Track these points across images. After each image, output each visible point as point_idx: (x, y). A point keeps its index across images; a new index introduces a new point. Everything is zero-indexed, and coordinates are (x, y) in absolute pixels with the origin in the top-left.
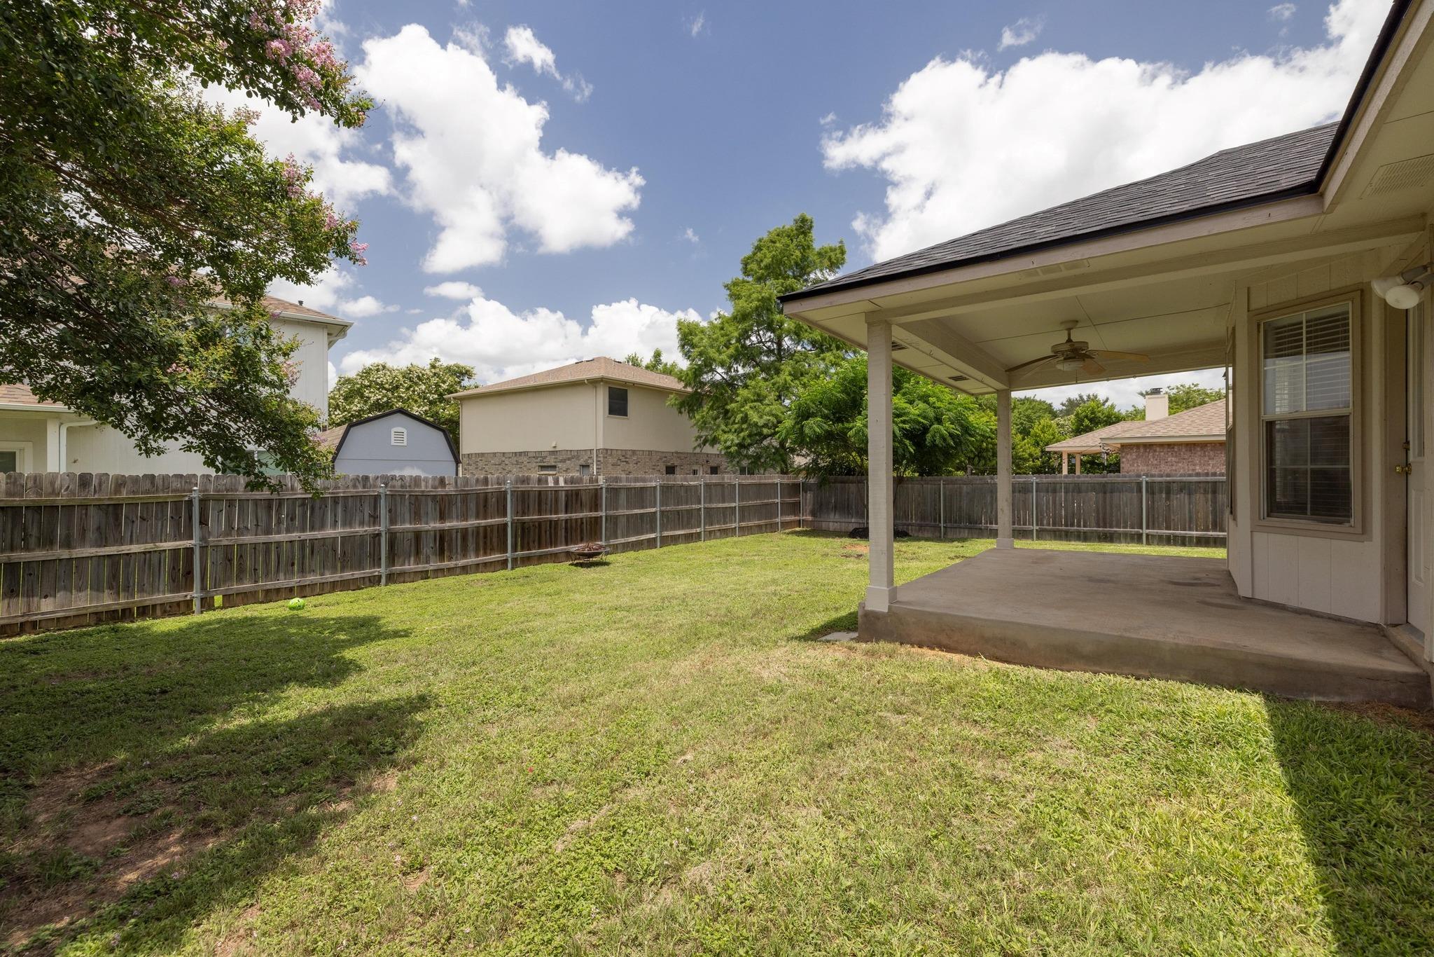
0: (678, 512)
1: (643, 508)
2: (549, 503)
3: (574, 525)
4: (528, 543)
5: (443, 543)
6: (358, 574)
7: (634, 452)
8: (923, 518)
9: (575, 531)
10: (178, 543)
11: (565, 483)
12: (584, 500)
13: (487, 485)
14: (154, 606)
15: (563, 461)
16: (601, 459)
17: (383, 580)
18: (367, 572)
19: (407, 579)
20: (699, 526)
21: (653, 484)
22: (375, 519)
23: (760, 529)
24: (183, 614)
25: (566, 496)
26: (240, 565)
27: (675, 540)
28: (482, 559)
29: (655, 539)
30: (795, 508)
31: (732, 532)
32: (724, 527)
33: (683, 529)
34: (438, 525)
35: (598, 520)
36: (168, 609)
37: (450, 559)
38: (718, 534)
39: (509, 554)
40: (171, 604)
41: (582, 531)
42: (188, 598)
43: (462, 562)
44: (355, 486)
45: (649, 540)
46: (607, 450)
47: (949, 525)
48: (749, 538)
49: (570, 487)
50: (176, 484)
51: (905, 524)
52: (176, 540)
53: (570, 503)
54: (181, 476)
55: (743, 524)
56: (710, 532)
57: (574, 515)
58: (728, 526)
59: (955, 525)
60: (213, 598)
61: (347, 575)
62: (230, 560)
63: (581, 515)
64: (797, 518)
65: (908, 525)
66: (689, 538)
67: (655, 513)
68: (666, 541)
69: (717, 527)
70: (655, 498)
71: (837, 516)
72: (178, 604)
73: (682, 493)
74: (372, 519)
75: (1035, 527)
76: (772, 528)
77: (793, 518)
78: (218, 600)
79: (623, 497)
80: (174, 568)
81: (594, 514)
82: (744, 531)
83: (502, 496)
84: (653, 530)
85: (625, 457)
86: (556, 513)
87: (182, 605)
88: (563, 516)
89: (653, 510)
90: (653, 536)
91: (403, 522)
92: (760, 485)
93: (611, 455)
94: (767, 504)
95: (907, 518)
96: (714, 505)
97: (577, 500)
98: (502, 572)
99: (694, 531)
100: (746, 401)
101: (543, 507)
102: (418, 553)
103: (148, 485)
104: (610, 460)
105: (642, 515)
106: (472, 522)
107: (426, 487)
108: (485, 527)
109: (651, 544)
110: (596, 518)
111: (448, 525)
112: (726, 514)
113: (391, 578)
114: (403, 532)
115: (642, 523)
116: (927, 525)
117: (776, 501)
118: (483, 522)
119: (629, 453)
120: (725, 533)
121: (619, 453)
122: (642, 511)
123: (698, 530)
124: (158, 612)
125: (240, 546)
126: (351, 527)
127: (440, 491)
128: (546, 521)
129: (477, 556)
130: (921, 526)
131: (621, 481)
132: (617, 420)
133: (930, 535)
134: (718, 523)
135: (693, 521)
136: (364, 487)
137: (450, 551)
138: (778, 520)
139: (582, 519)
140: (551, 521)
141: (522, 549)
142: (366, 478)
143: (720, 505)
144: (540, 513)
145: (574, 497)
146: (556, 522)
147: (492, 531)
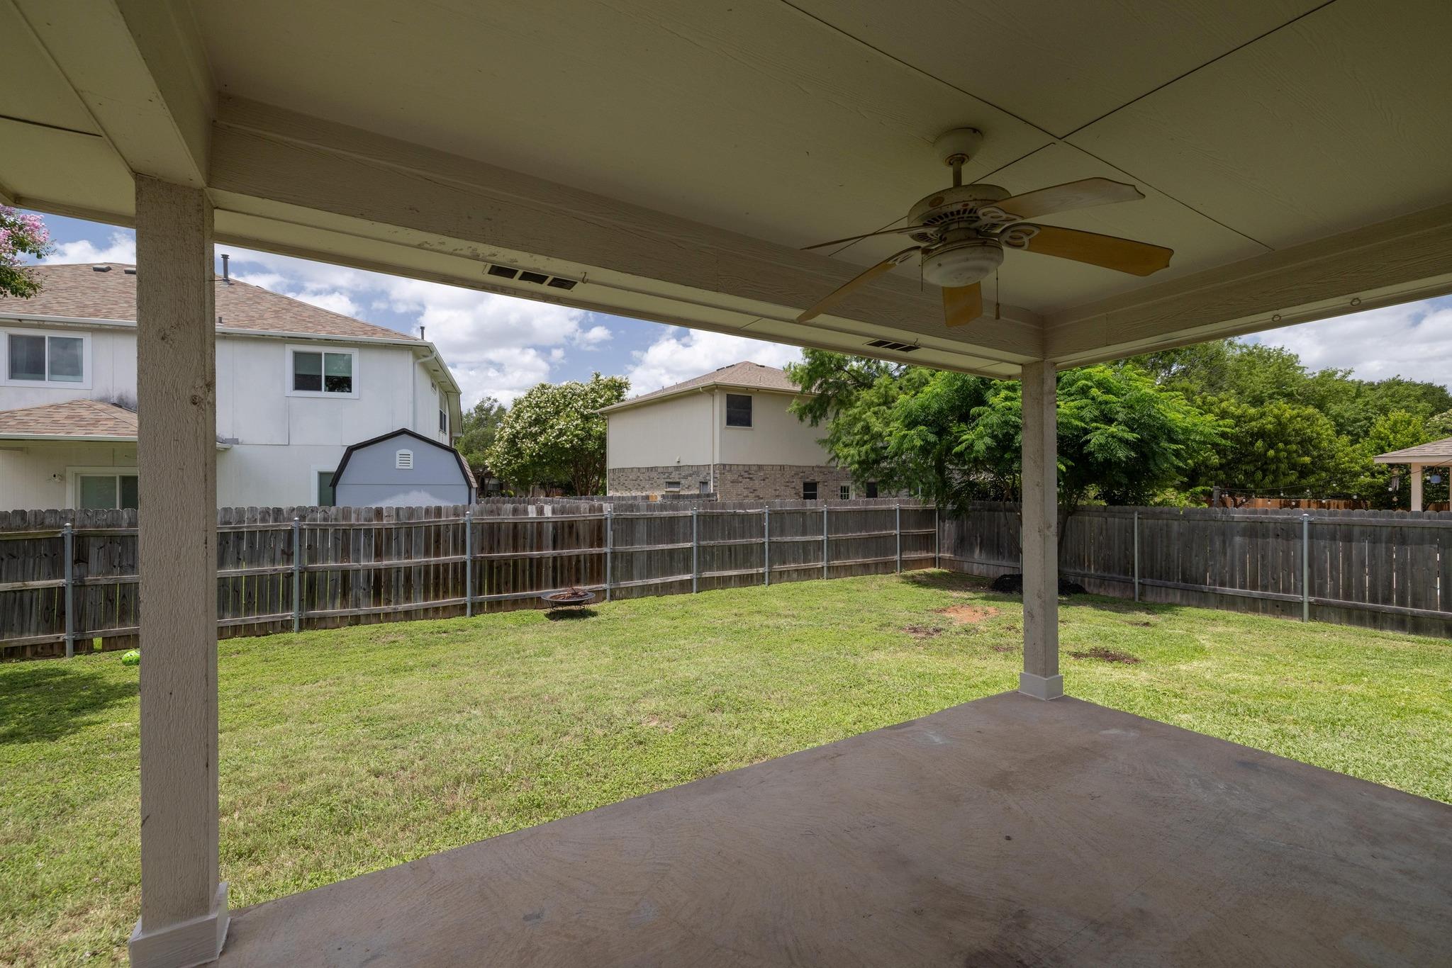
0: (730, 547)
1: (672, 542)
2: (529, 537)
3: (566, 563)
4: (498, 585)
5: (379, 585)
6: (266, 618)
7: (760, 467)
8: (1107, 567)
9: (566, 572)
10: (50, 582)
11: (554, 512)
12: (581, 533)
13: (440, 517)
14: (24, 647)
15: (685, 477)
16: (718, 476)
17: (296, 626)
18: (279, 615)
19: (330, 625)
20: (762, 565)
21: (689, 513)
22: (288, 556)
23: (866, 569)
24: (59, 657)
25: (555, 528)
26: (122, 606)
27: (724, 582)
28: (432, 603)
29: (691, 581)
30: (927, 542)
31: (818, 573)
32: (803, 566)
33: (736, 568)
34: (373, 563)
35: (600, 557)
36: (39, 649)
37: (388, 602)
38: (795, 575)
39: (468, 599)
40: (43, 646)
41: (578, 570)
42: (61, 640)
43: (403, 606)
44: (263, 520)
45: (682, 583)
46: (724, 465)
47: (1148, 581)
48: (846, 581)
49: (559, 517)
50: (49, 520)
51: (1079, 575)
52: (50, 579)
53: (559, 538)
54: (56, 511)
55: (837, 563)
56: (781, 573)
57: (565, 552)
58: (811, 564)
59: (1158, 582)
60: (91, 640)
61: (253, 618)
62: (112, 601)
63: (576, 551)
64: (931, 555)
65: (1084, 576)
66: (746, 581)
67: (691, 548)
68: (705, 585)
69: (793, 566)
70: (692, 529)
71: (984, 556)
72: (52, 645)
73: (736, 524)
74: (285, 556)
75: (1306, 598)
76: (887, 568)
77: (924, 555)
78: (98, 642)
79: (641, 529)
80: (47, 608)
81: (596, 550)
82: (834, 572)
83: (459, 530)
84: (688, 570)
85: (748, 473)
86: (539, 548)
87: (56, 647)
88: (549, 552)
89: (688, 545)
90: (687, 577)
91: (325, 560)
92: (866, 511)
93: (730, 471)
94: (879, 537)
95: (1082, 565)
96: (788, 539)
97: (570, 533)
98: (460, 618)
99: (754, 571)
100: (870, 405)
101: (521, 542)
102: (345, 595)
103: (18, 521)
104: (729, 476)
105: (671, 551)
106: (419, 560)
107: (358, 520)
108: (437, 566)
109: (685, 587)
110: (599, 556)
111: (385, 563)
112: (806, 551)
113: (307, 624)
114: (325, 571)
115: (671, 561)
116: (1113, 579)
117: (895, 532)
118: (433, 560)
119: (755, 468)
120: (807, 574)
121: (741, 468)
122: (670, 546)
123: (761, 570)
124: (29, 653)
125: (123, 585)
126: (259, 566)
127: (375, 524)
128: (524, 559)
129: (426, 599)
130: (1103, 579)
131: (638, 510)
132: (738, 432)
133: (1117, 594)
134: (795, 561)
135: (754, 559)
136: (276, 520)
137: (388, 592)
138: (897, 557)
139: (578, 556)
140: (531, 559)
141: (490, 592)
142: (278, 511)
143: (798, 539)
144: (515, 549)
145: (566, 530)
146: (540, 560)
147: (446, 570)
